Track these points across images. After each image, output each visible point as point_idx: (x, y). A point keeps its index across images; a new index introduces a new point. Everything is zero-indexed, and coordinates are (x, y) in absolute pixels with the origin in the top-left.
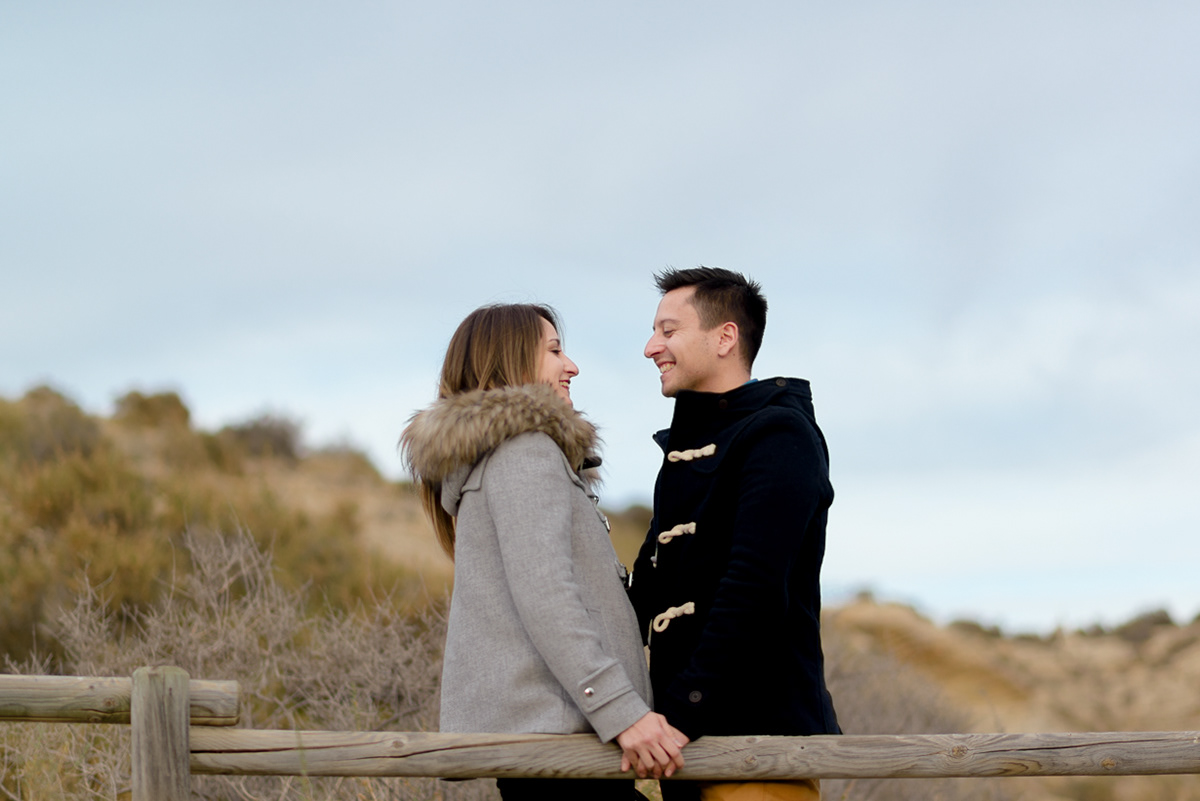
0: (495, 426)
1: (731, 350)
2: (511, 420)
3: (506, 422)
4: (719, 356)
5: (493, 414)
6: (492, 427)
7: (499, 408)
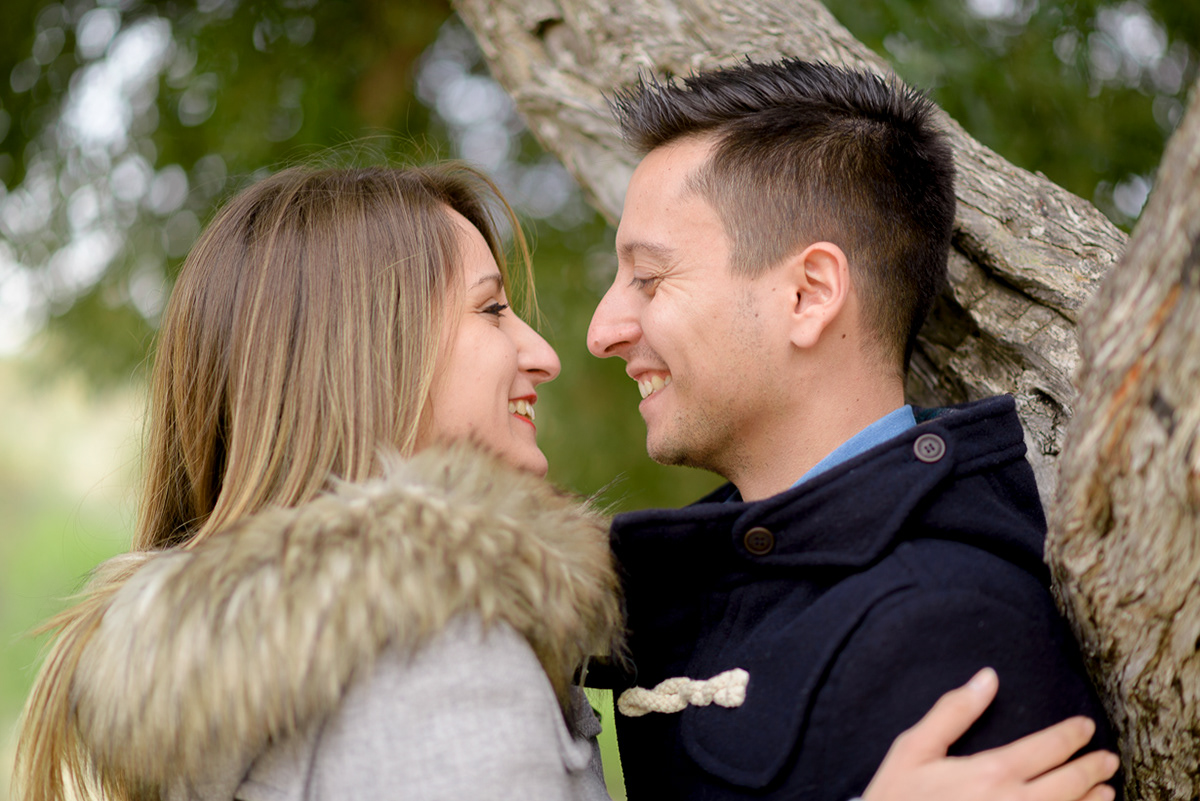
0: (341, 629)
1: (828, 328)
2: (388, 603)
3: (373, 611)
4: (793, 345)
5: (325, 591)
6: (329, 633)
7: (339, 565)
